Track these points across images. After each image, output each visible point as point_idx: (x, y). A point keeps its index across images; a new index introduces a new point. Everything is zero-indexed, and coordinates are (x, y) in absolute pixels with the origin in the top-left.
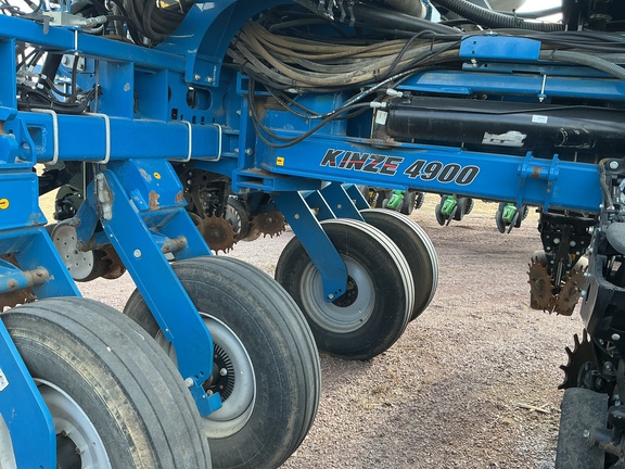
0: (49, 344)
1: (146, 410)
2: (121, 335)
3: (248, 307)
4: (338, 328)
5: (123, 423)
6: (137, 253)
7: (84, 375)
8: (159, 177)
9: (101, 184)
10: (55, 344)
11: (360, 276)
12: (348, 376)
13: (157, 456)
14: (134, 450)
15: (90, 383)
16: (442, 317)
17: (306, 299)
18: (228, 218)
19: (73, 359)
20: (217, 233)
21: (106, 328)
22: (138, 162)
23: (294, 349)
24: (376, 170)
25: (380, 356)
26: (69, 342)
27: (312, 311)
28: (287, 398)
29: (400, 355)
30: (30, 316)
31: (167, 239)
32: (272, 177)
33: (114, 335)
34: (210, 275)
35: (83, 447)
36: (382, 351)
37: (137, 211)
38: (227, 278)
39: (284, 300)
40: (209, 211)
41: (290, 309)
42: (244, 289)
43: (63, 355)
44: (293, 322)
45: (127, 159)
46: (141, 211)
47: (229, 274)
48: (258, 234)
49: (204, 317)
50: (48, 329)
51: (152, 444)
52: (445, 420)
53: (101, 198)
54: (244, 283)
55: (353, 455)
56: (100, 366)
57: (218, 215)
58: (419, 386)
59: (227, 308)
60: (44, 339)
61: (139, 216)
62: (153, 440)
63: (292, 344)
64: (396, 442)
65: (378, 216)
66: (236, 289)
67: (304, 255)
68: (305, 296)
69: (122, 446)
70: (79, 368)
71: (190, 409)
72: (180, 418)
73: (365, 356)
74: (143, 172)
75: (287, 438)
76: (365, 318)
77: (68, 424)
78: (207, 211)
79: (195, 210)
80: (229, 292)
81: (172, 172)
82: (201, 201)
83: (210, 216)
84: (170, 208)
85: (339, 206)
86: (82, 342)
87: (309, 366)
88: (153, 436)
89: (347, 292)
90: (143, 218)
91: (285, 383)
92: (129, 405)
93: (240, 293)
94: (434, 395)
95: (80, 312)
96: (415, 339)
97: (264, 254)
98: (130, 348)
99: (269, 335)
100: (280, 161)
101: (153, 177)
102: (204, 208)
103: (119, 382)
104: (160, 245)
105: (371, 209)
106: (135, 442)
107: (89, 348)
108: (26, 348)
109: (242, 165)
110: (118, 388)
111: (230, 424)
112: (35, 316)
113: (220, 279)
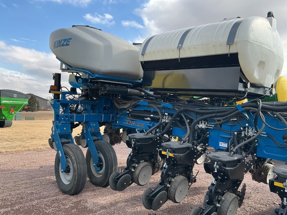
20: (116, 139)
46: (90, 131)
53: (84, 129)
74: (91, 124)
84: (96, 131)
109: (115, 123)
110: (74, 154)
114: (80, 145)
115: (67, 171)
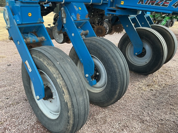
0: (41, 60)
1: (68, 83)
2: (63, 59)
3: (106, 54)
4: (137, 64)
5: (61, 86)
6: (73, 35)
7: (51, 70)
8: (80, 9)
9: (63, 11)
10: (43, 60)
11: (147, 48)
12: (139, 79)
13: (71, 98)
14: (64, 95)
15: (52, 73)
16: (175, 64)
17: (128, 54)
18: (104, 26)
19: (48, 65)
20: (100, 31)
21: (58, 56)
22: (74, 3)
23: (120, 69)
24: (160, 5)
25: (151, 74)
26: (46, 60)
27: (129, 58)
28: (117, 84)
29: (158, 75)
30: (36, 50)
31: (83, 31)
32: (119, 10)
33: (60, 59)
34: (94, 43)
35: (53, 91)
36: (152, 73)
37: (73, 20)
38: (100, 44)
39: (118, 53)
40: (98, 24)
41: (120, 56)
42: (105, 48)
43: (45, 63)
44: (121, 60)
45: (70, 2)
46: (74, 20)
47: (100, 43)
48: (114, 33)
49: (92, 56)
50: (41, 55)
51: (70, 94)
52: (172, 98)
53: (63, 16)
54: (105, 46)
55: (138, 104)
56: (55, 68)
57: (101, 25)
58: (164, 85)
59: (99, 54)
60: (40, 58)
61: (73, 22)
62: (70, 93)
63: (120, 68)
64: (153, 102)
65: (157, 27)
66: (102, 48)
67: (128, 40)
68: (127, 53)
69: (61, 93)
70: (49, 68)
71: (83, 84)
72: (80, 87)
73: (146, 74)
74: (75, 7)
75: (116, 96)
76: (148, 62)
77: (49, 84)
78: (98, 23)
79: (94, 24)
80: (100, 49)
81: (85, 7)
82: (96, 20)
83: (98, 25)
84: (84, 20)
85: (143, 23)
86: (50, 60)
87: (125, 75)
88: (70, 91)
89: (142, 52)
90: (75, 23)
91: (117, 80)
92: (63, 81)
93: (104, 49)
94: (169, 89)
95: (51, 51)
96: (165, 70)
97: (116, 40)
98: (65, 63)
99: (112, 64)
100: (122, 3)
101: (78, 9)
102: (97, 23)
103: (60, 74)
104: (80, 33)
105: (154, 25)
106: (65, 92)
107: (52, 62)
108: (35, 60)
109: (109, 5)
110: (60, 75)
111: (99, 89)
112: (38, 51)
113: (97, 44)
114: (53, 39)
115: (48, 95)
